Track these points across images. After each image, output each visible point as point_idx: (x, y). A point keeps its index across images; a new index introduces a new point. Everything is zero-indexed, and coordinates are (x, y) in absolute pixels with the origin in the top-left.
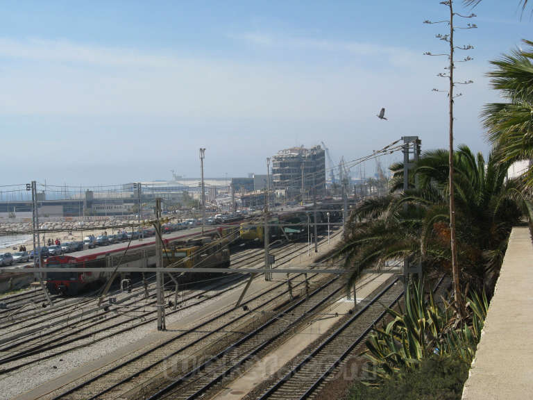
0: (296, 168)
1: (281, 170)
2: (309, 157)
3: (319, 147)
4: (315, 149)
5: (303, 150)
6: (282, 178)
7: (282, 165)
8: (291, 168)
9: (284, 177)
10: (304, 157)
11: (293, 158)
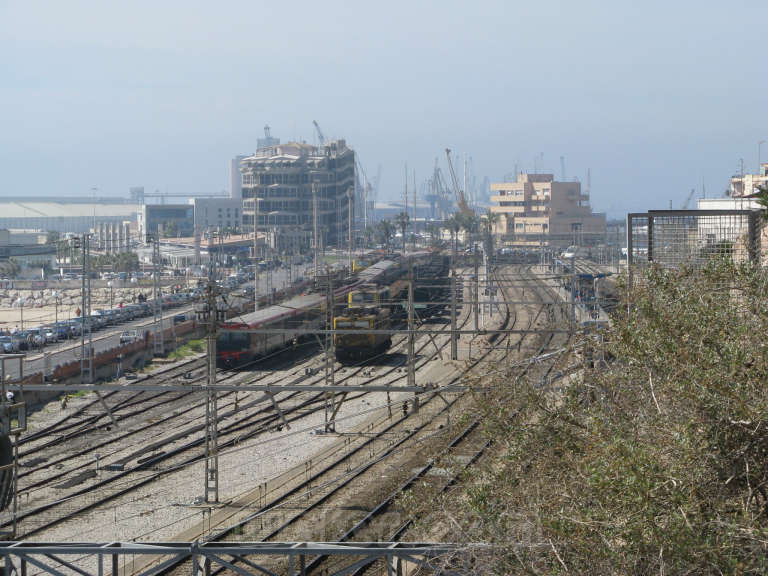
0: (294, 187)
1: (261, 191)
2: (321, 164)
3: (342, 143)
4: (333, 148)
5: (307, 149)
6: (265, 206)
7: (266, 179)
8: (283, 186)
9: (268, 204)
10: (312, 164)
11: (288, 165)
